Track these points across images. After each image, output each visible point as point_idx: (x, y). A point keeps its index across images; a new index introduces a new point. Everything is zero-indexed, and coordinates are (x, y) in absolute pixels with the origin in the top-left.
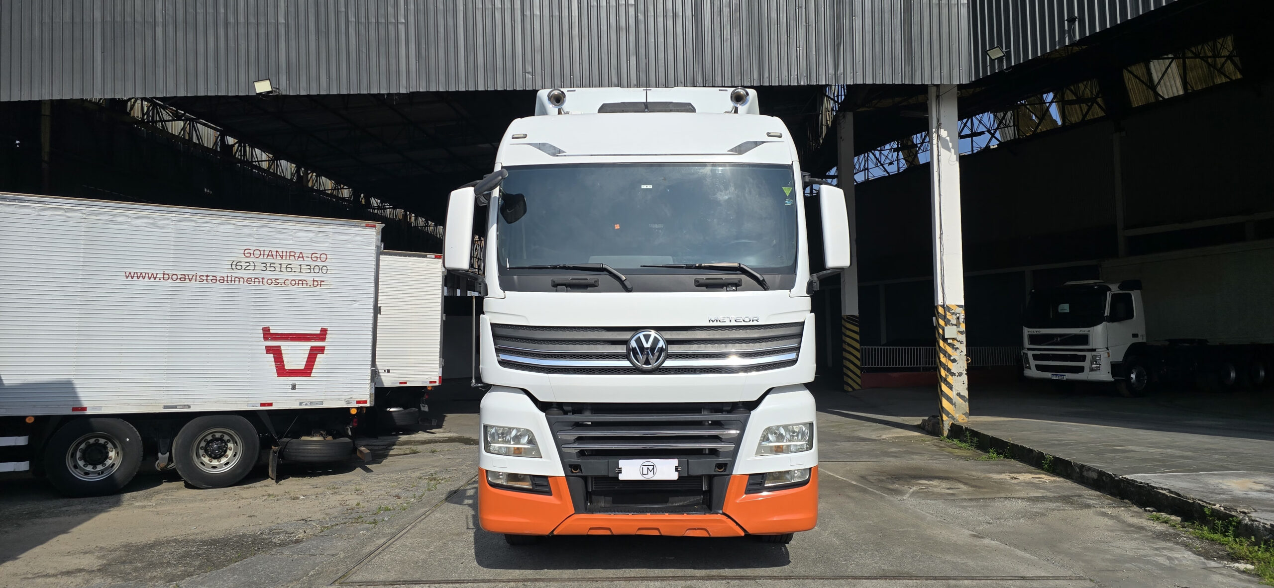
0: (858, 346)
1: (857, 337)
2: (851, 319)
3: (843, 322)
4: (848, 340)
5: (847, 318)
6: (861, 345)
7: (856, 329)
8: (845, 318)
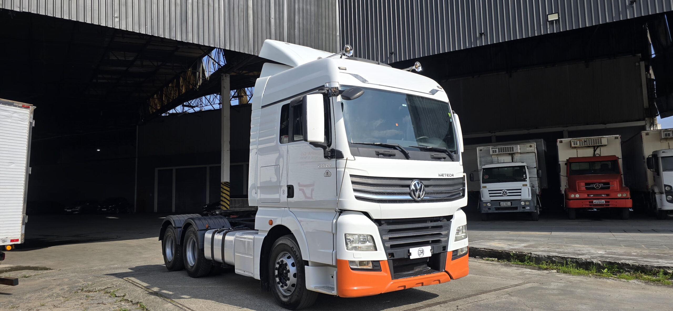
0: (228, 198)
1: (229, 193)
2: (226, 184)
3: (222, 186)
4: (224, 195)
5: (225, 183)
6: (230, 198)
7: (228, 189)
8: (223, 183)
